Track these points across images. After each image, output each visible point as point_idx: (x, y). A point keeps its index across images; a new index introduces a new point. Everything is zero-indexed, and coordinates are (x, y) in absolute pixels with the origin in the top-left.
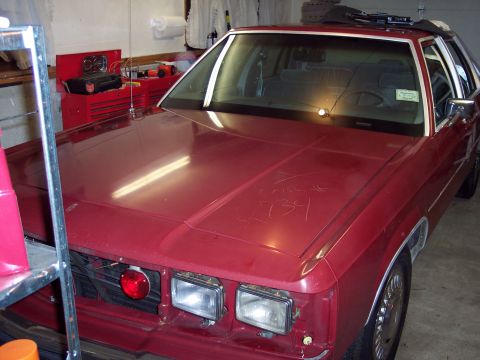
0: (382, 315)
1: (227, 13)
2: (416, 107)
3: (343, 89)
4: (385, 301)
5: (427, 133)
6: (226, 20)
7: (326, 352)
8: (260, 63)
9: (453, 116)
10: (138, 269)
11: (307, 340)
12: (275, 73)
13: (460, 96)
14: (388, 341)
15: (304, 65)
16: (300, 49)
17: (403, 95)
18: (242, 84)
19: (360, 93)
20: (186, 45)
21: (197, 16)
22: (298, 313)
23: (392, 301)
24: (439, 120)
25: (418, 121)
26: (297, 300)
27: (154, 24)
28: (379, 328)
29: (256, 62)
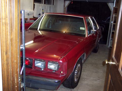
0: (76, 71)
1: (43, 10)
2: (84, 31)
3: (69, 28)
4: (77, 69)
5: (86, 36)
6: (43, 11)
7: (65, 75)
8: (51, 21)
9: (92, 33)
10: (28, 59)
11: (62, 72)
12: (54, 24)
13: (94, 29)
14: (77, 78)
15: (60, 22)
16: (60, 18)
17: (81, 28)
18: (46, 26)
19: (73, 28)
20: (33, 16)
21: (36, 10)
22: (60, 67)
23: (78, 69)
24: (89, 34)
25: (84, 34)
26: (60, 64)
27: (26, 11)
28: (75, 74)
29: (50, 21)
